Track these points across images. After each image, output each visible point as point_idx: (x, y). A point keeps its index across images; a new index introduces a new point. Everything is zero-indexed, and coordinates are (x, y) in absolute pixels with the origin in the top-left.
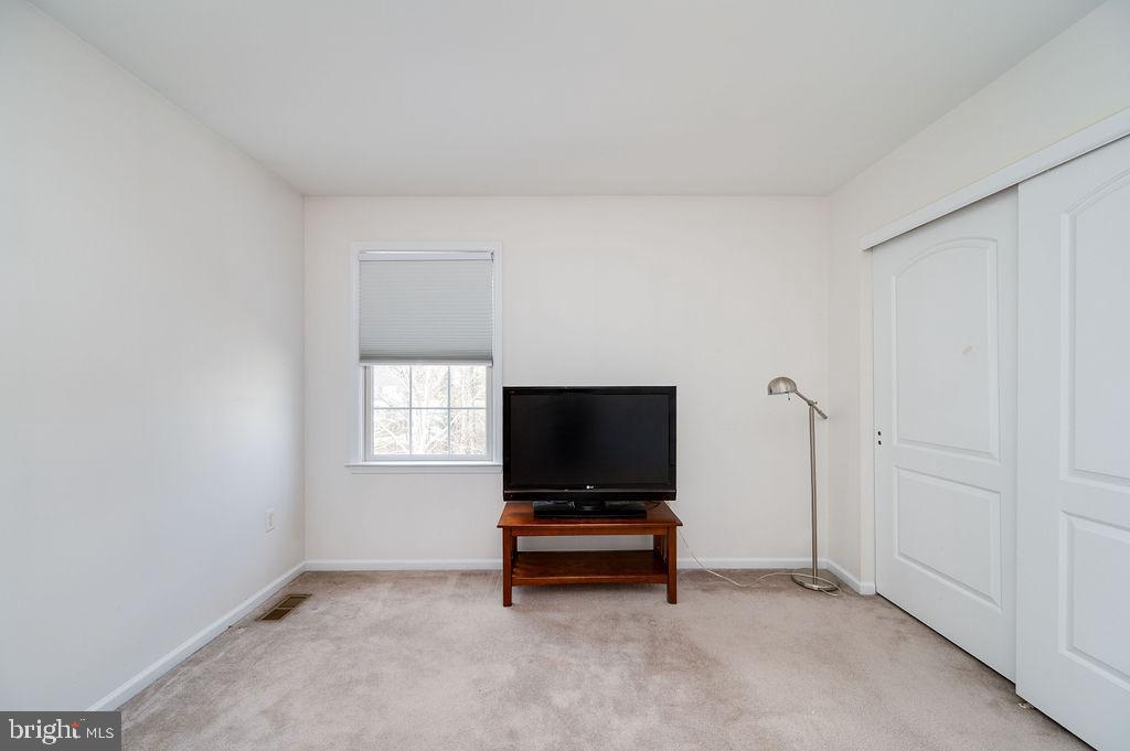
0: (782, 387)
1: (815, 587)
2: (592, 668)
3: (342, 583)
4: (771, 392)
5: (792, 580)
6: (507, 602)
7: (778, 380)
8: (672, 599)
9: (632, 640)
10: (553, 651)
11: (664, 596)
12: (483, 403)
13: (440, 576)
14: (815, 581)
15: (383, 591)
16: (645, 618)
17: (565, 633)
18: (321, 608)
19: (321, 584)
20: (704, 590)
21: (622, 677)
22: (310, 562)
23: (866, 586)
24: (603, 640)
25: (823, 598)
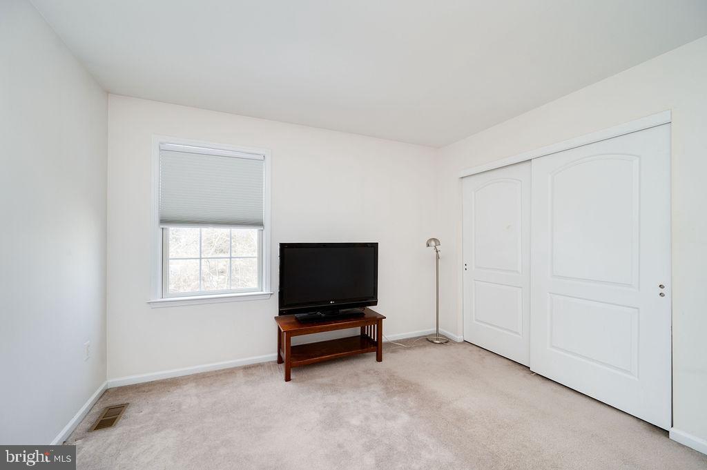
0: (433, 243)
1: (438, 342)
2: (360, 402)
3: (150, 390)
4: (428, 246)
5: (428, 340)
6: (288, 379)
7: (431, 240)
8: (379, 359)
9: (372, 384)
10: (333, 399)
11: (375, 358)
12: (256, 254)
13: (230, 372)
14: (437, 339)
15: (191, 389)
16: (372, 372)
17: (333, 388)
18: (146, 410)
19: (131, 395)
20: (391, 352)
21: (378, 402)
22: (110, 381)
23: (459, 338)
24: (357, 387)
25: (443, 346)
